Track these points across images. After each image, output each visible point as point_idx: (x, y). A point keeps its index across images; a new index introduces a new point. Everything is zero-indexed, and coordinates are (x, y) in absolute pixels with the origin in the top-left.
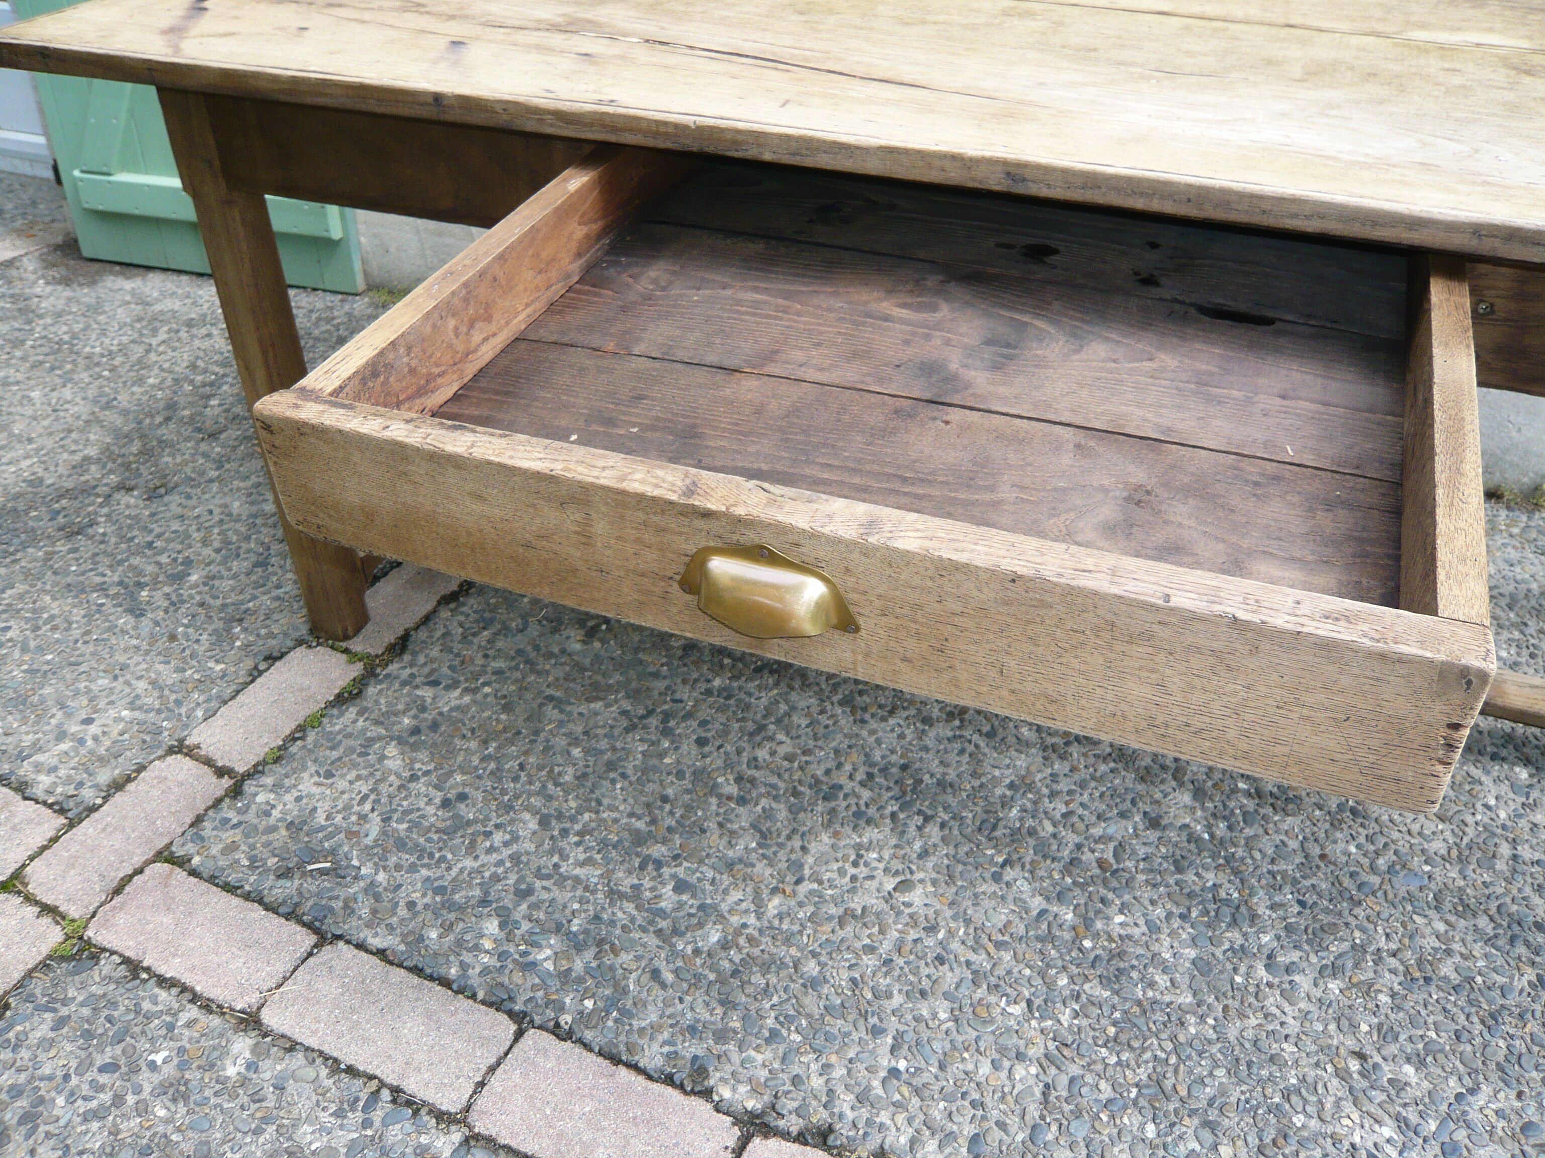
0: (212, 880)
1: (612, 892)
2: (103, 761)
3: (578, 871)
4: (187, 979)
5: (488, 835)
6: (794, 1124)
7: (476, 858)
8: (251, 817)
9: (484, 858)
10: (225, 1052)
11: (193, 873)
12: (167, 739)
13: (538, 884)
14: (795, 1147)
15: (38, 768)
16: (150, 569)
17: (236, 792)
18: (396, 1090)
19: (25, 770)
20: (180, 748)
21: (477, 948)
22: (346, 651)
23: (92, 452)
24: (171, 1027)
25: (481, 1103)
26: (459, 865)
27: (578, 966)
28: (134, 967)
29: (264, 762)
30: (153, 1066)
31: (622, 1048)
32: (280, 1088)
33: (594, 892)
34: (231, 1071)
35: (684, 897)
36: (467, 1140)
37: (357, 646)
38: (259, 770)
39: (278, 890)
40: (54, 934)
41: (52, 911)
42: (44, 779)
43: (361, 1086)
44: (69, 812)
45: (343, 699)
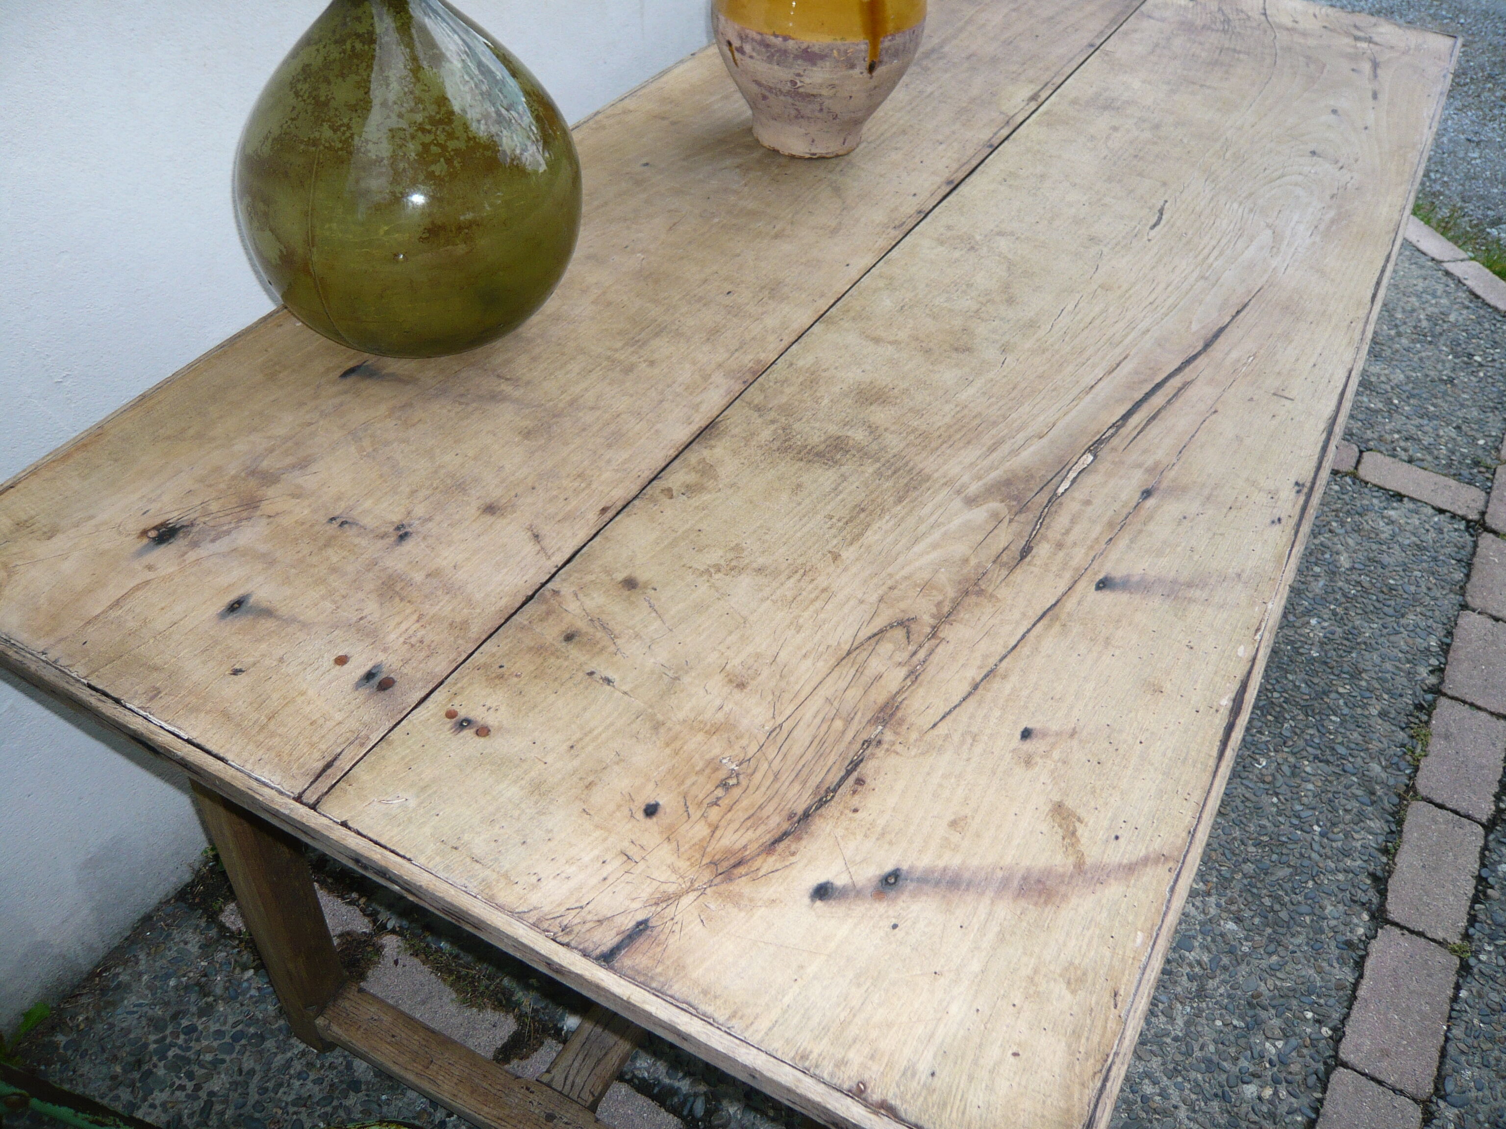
1: (1199, 996)
3: (1180, 1022)
5: (1145, 1099)
7: (1176, 1107)
9: (1175, 1099)
13: (1197, 1054)
14: (1390, 895)
25: (1410, 1089)
26: (1186, 1121)
27: (1276, 1022)
31: (1341, 993)
33: (1201, 1010)
35: (1196, 944)
36: (1443, 1098)
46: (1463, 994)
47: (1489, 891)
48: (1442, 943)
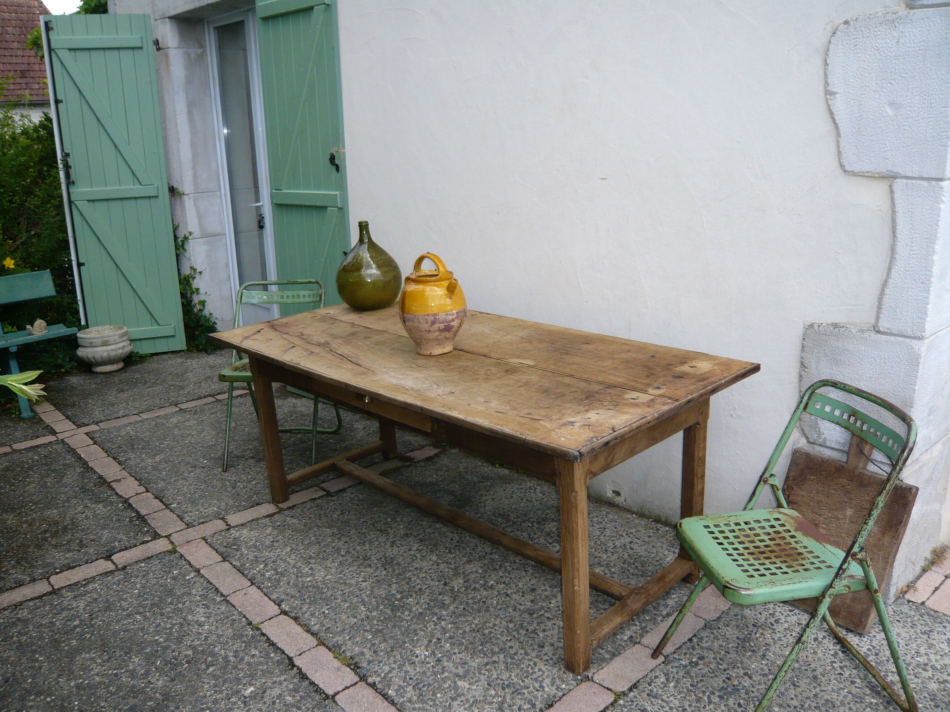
0: (209, 545)
1: (294, 566)
2: (203, 518)
3: (290, 561)
4: (190, 561)
5: (276, 549)
6: (293, 615)
8: (227, 535)
9: (271, 554)
10: (189, 574)
11: (207, 543)
12: (221, 516)
13: (279, 561)
14: (289, 619)
15: (188, 516)
16: (245, 478)
17: (228, 530)
18: (217, 589)
19: (185, 515)
20: (223, 519)
21: (255, 569)
22: (277, 506)
23: (251, 447)
24: (181, 568)
25: (232, 595)
26: (265, 554)
27: (274, 577)
28: (182, 556)
29: (239, 525)
30: (173, 573)
31: (270, 594)
32: (195, 583)
33: (290, 565)
34: (188, 578)
35: (310, 571)
36: (224, 600)
37: (281, 505)
38: (236, 526)
39: (222, 549)
40: (170, 547)
41: (172, 543)
42: (188, 518)
43: (211, 586)
44: (189, 525)
45: (267, 516)
46: (244, 619)
47: (268, 644)
48: (262, 623)
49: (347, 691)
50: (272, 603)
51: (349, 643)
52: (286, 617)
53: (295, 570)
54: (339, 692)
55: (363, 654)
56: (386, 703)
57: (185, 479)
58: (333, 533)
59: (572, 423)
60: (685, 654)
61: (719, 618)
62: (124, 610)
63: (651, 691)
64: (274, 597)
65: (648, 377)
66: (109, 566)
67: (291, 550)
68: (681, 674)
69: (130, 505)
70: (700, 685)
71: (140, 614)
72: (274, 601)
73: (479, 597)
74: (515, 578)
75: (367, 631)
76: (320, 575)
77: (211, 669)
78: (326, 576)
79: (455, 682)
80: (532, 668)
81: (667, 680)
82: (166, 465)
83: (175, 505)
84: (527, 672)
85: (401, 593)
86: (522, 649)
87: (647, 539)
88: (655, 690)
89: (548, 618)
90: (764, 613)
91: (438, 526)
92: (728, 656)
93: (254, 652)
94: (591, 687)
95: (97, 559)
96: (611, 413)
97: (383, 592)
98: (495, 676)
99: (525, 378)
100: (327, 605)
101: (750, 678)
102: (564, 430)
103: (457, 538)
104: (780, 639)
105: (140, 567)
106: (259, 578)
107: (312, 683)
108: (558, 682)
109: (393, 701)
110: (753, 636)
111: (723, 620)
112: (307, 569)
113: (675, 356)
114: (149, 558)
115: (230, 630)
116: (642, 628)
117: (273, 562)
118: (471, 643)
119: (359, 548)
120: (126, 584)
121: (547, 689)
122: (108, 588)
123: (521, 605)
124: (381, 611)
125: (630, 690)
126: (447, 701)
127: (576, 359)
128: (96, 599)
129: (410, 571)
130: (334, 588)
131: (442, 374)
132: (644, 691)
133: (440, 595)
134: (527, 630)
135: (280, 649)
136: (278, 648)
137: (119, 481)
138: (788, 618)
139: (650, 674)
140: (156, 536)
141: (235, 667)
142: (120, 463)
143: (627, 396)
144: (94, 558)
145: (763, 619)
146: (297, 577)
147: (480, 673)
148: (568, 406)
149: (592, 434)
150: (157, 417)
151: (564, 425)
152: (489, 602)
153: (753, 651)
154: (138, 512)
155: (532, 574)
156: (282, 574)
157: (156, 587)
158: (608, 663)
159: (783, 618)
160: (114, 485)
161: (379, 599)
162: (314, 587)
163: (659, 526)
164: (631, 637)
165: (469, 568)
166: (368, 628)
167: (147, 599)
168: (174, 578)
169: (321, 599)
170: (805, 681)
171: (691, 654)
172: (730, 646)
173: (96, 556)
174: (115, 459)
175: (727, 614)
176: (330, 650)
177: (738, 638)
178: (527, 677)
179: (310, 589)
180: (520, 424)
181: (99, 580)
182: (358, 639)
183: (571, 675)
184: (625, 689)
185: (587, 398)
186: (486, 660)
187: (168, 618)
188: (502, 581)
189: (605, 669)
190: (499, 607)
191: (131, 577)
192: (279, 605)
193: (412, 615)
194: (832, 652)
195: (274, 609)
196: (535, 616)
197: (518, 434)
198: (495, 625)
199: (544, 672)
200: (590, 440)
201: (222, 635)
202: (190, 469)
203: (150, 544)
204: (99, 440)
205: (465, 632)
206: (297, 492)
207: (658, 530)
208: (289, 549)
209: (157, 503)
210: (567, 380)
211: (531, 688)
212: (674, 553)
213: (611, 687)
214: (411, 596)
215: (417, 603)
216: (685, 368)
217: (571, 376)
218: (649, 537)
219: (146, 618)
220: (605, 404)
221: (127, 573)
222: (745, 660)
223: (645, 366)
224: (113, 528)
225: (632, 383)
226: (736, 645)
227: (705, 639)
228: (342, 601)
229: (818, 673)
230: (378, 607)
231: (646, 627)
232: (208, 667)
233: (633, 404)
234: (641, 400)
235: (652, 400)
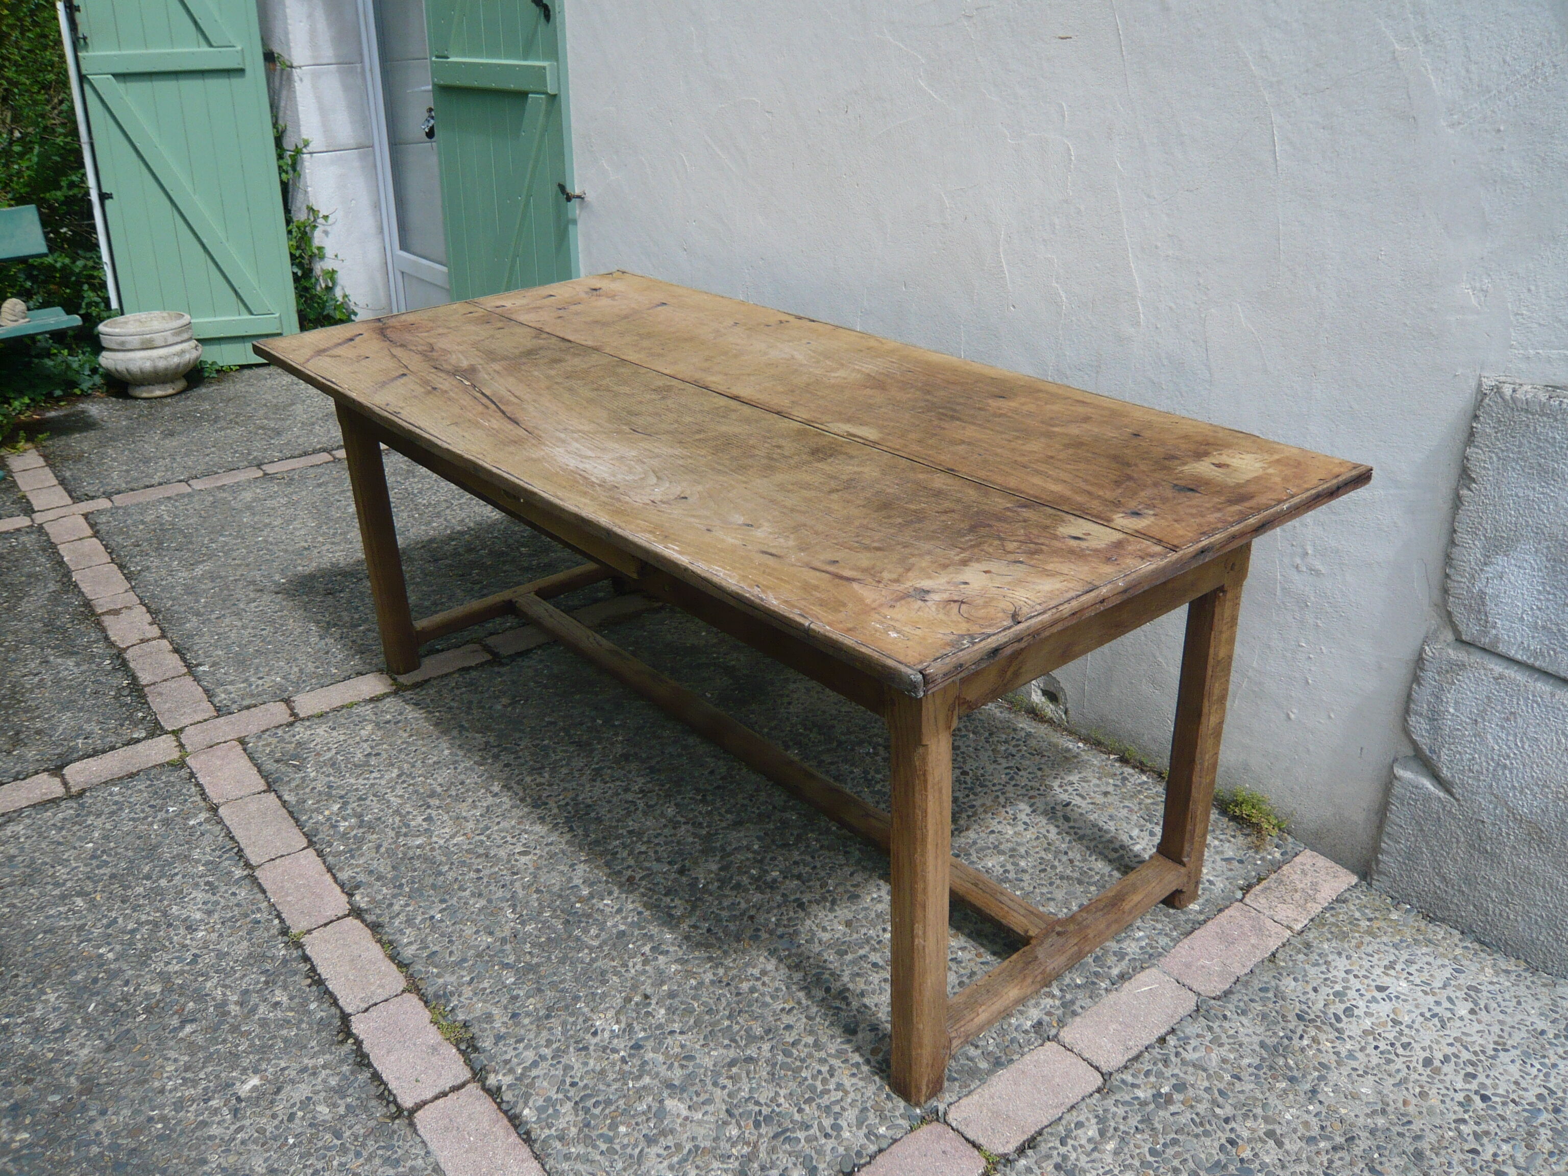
0: (249, 754)
1: (397, 811)
2: (252, 695)
3: (392, 798)
4: (206, 786)
5: (372, 772)
6: (370, 918)
7: (357, 780)
8: (286, 736)
9: (360, 781)
10: (196, 815)
11: (245, 750)
12: (285, 695)
13: (371, 798)
14: (362, 926)
15: (225, 691)
16: (347, 619)
17: (291, 724)
18: (240, 850)
19: (219, 690)
20: (287, 701)
21: (322, 813)
22: (395, 680)
24: (186, 800)
25: (266, 865)
26: (348, 780)
27: (353, 833)
28: (192, 775)
29: (312, 716)
30: (167, 811)
31: (337, 868)
32: (202, 834)
33: (390, 808)
34: (191, 823)
35: (424, 823)
36: (248, 875)
37: (403, 679)
38: (308, 718)
39: (270, 766)
40: (175, 755)
41: (181, 746)
42: (223, 696)
43: (230, 844)
44: (220, 711)
45: (372, 700)
46: (276, 921)
47: (309, 981)
48: (309, 932)
49: (441, 1101)
50: (338, 889)
51: (467, 992)
52: (357, 922)
53: (397, 819)
54: (425, 1103)
55: (489, 1017)
56: (514, 1138)
57: (238, 614)
58: (487, 743)
59: (923, 594)
60: (1147, 1074)
61: (1227, 994)
62: (57, 885)
63: (1065, 1158)
64: (343, 876)
65: (1118, 484)
66: (54, 787)
67: (399, 776)
68: (1133, 1121)
69: (124, 663)
70: (1170, 1151)
71: (82, 894)
72: (342, 886)
73: (743, 905)
74: (823, 867)
75: (506, 966)
76: (443, 832)
77: (188, 1029)
78: (453, 837)
79: (661, 1102)
80: (824, 1081)
81: (1102, 1133)
82: (210, 585)
83: (206, 668)
84: (812, 1089)
85: (591, 885)
86: (811, 1033)
87: (1100, 799)
88: (1073, 1156)
89: (875, 965)
90: (1324, 990)
91: (691, 740)
92: (1238, 1086)
93: (280, 996)
94: (940, 1137)
95: (36, 773)
96: (1019, 571)
97: (555, 881)
98: (744, 1094)
99: (848, 469)
100: (442, 901)
101: (1279, 1144)
102: (900, 613)
103: (723, 770)
104: (1351, 1055)
105: (111, 794)
106: (324, 833)
107: (376, 1077)
108: (872, 1118)
109: (528, 1133)
110: (1296, 1042)
111: (1235, 998)
112: (420, 819)
113: (1186, 437)
114: (131, 776)
115: (245, 943)
116: (1064, 1005)
117: (360, 799)
118: (709, 1012)
119: (528, 779)
120: (76, 828)
121: (846, 1134)
122: (40, 835)
123: (824, 929)
124: (544, 923)
125: (1021, 1151)
126: (635, 1146)
127: (970, 432)
128: (11, 858)
129: (617, 838)
130: (463, 863)
131: (678, 451)
132: (1049, 1157)
133: (666, 895)
134: (828, 990)
135: (331, 995)
136: (327, 991)
137: (116, 612)
138: (1373, 1006)
139: (1067, 1117)
140: (156, 730)
141: (235, 1029)
142: (128, 578)
143: (1063, 530)
144: (31, 769)
145: (1321, 1005)
146: (398, 835)
147: (715, 1084)
148: (926, 546)
149: (963, 627)
150: (219, 488)
151: (904, 596)
152: (761, 918)
153: (1292, 1080)
154: (134, 679)
155: (858, 862)
156: (371, 828)
157: (128, 838)
158: (983, 1081)
159: (1362, 1004)
160: (107, 621)
161: (547, 896)
162: (426, 860)
163: (1128, 770)
164: (1040, 1023)
165: (736, 837)
166: (511, 959)
167: (106, 863)
168: (166, 822)
169: (433, 887)
170: (1396, 1160)
171: (1159, 1075)
172: (1246, 1061)
173: (36, 766)
174: (121, 567)
175: (1246, 984)
176: (426, 1003)
177: (1262, 1045)
178: (809, 1101)
179: (417, 863)
180: (807, 587)
181: (28, 816)
182: (486, 984)
183: (902, 1104)
184: (1010, 1148)
185: (973, 529)
186: (732, 1053)
187: (134, 910)
188: (796, 871)
189: (975, 1097)
190: (780, 931)
191: (89, 813)
192: (350, 895)
193: (604, 935)
194: (1460, 1097)
195: (338, 902)
196: (849, 957)
197: (794, 615)
198: (764, 973)
199: (846, 1093)
200: (956, 644)
201: (228, 954)
202: (252, 595)
203: (140, 746)
204: (103, 528)
205: (701, 984)
206: (438, 651)
207: (1124, 779)
208: (395, 772)
209: (174, 661)
210: (939, 481)
211: (814, 1131)
212: (1152, 834)
213: (981, 1141)
214: (610, 893)
215: (619, 911)
216: (1204, 468)
217: (951, 472)
218: (1106, 794)
219: (93, 905)
220: (1011, 546)
221: (82, 806)
222: (1273, 1101)
223: (1115, 458)
224: (81, 710)
225: (1079, 499)
226: (1256, 1061)
227: (1194, 1042)
228: (473, 895)
229: (1424, 1145)
230: (540, 913)
231: (1073, 1002)
232: (183, 1023)
233: (1072, 552)
234: (1093, 544)
235: (1119, 545)
